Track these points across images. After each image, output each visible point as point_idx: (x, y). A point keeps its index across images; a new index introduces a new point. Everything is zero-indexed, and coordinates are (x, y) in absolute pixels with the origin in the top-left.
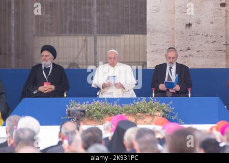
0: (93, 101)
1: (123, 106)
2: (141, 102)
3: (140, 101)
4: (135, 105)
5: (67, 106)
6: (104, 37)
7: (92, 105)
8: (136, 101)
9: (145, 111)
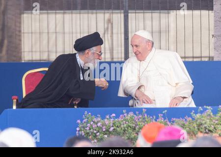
0: (123, 114)
1: (173, 122)
2: (205, 114)
3: (201, 112)
4: (193, 119)
5: (79, 121)
6: (141, 15)
7: (120, 119)
8: (196, 113)
9: (211, 129)
